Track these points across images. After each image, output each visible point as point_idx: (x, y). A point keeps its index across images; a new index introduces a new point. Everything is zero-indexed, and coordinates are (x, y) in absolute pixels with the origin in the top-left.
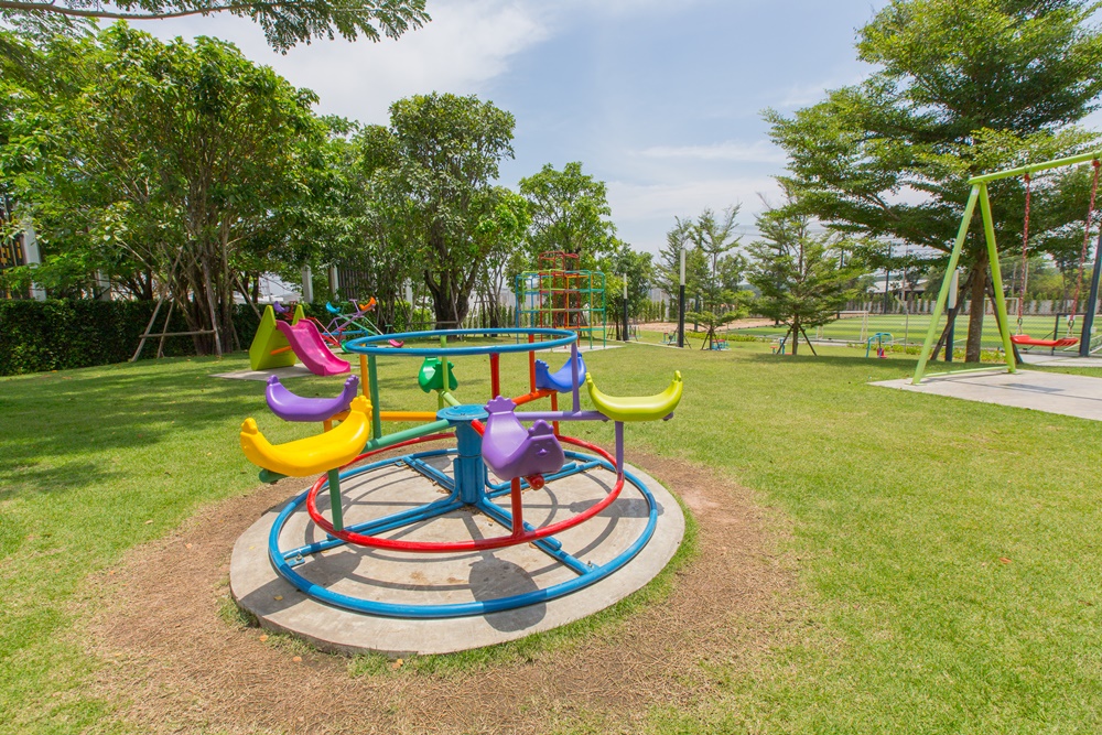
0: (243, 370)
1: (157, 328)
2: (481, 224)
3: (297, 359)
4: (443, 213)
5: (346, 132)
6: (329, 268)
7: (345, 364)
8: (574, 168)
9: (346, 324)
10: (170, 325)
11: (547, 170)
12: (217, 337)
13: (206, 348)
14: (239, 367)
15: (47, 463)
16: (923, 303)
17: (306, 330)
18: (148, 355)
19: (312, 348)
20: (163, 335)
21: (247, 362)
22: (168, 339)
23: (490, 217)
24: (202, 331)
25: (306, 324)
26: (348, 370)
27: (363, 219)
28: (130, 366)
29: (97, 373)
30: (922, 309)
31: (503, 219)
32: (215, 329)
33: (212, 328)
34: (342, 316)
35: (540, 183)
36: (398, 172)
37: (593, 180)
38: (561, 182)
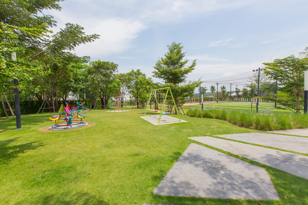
1: (43, 107)
2: (109, 86)
5: (87, 63)
8: (138, 71)
10: (45, 106)
11: (133, 71)
12: (54, 109)
13: (52, 111)
15: (32, 124)
16: (242, 99)
17: (68, 108)
18: (40, 112)
20: (44, 108)
22: (44, 109)
23: (111, 85)
24: (51, 108)
27: (88, 83)
28: (38, 114)
29: (32, 115)
30: (240, 100)
33: (53, 107)
34: (79, 104)
35: (130, 74)
36: (93, 76)
37: (142, 73)
38: (135, 74)
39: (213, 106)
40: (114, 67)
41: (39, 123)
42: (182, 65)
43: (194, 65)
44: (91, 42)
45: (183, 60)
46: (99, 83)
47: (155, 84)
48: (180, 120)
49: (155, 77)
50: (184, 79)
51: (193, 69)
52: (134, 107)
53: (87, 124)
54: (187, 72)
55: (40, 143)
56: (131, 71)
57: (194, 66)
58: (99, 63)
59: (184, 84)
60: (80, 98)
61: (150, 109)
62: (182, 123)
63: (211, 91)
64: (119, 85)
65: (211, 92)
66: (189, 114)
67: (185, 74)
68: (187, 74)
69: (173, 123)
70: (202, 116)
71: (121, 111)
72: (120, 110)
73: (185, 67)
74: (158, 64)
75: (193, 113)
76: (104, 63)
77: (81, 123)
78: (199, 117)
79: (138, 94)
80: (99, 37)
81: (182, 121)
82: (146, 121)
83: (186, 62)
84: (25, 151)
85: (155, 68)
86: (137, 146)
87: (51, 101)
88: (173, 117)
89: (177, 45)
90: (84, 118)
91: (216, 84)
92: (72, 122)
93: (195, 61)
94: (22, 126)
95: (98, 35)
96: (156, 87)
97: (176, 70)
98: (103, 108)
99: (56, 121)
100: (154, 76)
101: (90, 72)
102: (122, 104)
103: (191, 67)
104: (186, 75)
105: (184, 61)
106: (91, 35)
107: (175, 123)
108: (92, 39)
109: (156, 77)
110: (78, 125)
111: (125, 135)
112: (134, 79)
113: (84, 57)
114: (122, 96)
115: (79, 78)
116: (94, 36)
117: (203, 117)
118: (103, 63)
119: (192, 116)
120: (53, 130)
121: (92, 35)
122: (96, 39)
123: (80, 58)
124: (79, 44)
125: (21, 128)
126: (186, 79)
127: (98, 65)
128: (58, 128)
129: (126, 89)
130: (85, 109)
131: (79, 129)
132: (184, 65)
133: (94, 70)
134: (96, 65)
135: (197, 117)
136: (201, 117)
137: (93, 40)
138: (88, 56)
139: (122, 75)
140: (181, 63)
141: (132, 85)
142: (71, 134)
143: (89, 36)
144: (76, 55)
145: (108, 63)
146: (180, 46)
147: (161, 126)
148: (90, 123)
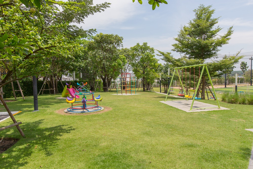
0: (61, 97)
2: (113, 64)
3: (70, 95)
4: (104, 62)
6: (80, 73)
7: (78, 96)
8: (145, 44)
9: (81, 88)
10: (45, 88)
11: (138, 44)
13: (52, 93)
14: (59, 97)
17: (72, 90)
18: (40, 94)
19: (73, 93)
20: (43, 90)
21: (61, 96)
23: (116, 62)
24: (51, 89)
25: (72, 89)
26: (79, 98)
27: (87, 61)
31: (118, 63)
32: (54, 89)
33: (53, 88)
34: (80, 86)
35: (135, 49)
36: (94, 52)
37: (150, 47)
38: (141, 48)
39: (246, 89)
40: (119, 40)
41: (50, 106)
42: (212, 35)
43: (229, 33)
44: (100, 12)
45: (214, 28)
46: (101, 61)
47: (177, 61)
48: (219, 107)
49: (176, 51)
50: (215, 53)
51: (228, 39)
52: (140, 89)
53: (103, 108)
54: (220, 43)
55: (69, 126)
56: (136, 45)
57: (229, 35)
58: (102, 37)
59: (216, 59)
60: (76, 78)
61: (160, 93)
62: (222, 110)
63: (241, 68)
64: (124, 62)
65: (241, 70)
66: (227, 99)
67: (219, 46)
68: (221, 46)
69: (211, 110)
70: (247, 102)
71: (130, 94)
72: (124, 93)
73: (216, 37)
74: (182, 35)
75: (234, 99)
76: (108, 36)
77: (96, 107)
78: (244, 103)
79: (144, 73)
80: (109, 5)
81: (222, 108)
82: (172, 107)
83: (218, 30)
84: (61, 134)
85: (176, 40)
86: (183, 135)
87: (51, 81)
88: (205, 102)
89: (206, 8)
90: (101, 101)
91: (250, 59)
92: (87, 105)
93: (231, 28)
94: (39, 108)
95: (109, 4)
96: (179, 64)
97: (206, 41)
98: (105, 90)
99: (72, 103)
100: (174, 50)
101: (91, 47)
102: (124, 87)
103: (225, 37)
104: (219, 48)
105: (215, 30)
106: (101, 4)
107: (213, 111)
108: (102, 8)
109: (178, 51)
110: (93, 109)
111: (157, 122)
112: (139, 55)
113: (90, 30)
114: (124, 76)
115: (80, 54)
116: (104, 5)
117: (250, 104)
118: (106, 36)
119: (232, 102)
120: (71, 113)
121: (103, 4)
122: (106, 8)
123: (86, 31)
124: (88, 16)
125: (38, 110)
126: (218, 53)
127: (101, 39)
128: (74, 111)
129: (129, 68)
130: (87, 91)
131: (97, 113)
132: (216, 34)
133: (96, 45)
134: (98, 39)
135: (240, 104)
136: (246, 104)
137: (103, 10)
138: (94, 29)
139: (125, 51)
140: (212, 32)
141: (137, 62)
142: (94, 119)
143: (99, 6)
144: (82, 28)
145: (111, 36)
146: (211, 9)
147: (197, 114)
148: (105, 107)
